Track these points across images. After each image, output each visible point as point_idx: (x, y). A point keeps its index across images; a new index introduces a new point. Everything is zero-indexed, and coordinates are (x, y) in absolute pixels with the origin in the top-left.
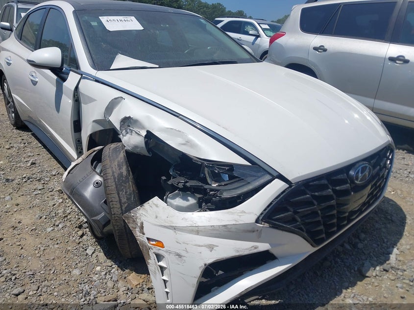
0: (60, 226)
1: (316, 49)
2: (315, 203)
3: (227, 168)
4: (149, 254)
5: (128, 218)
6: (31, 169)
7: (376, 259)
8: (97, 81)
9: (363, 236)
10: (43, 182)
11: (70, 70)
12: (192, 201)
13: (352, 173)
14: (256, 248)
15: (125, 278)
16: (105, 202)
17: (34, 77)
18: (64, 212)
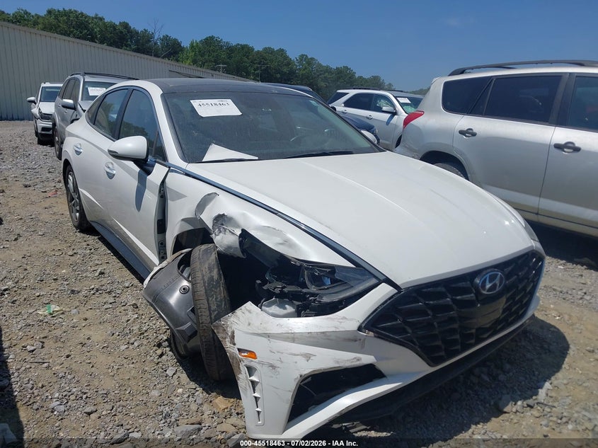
0: (136, 344)
1: (462, 132)
2: (429, 312)
3: (328, 270)
4: (239, 368)
5: (217, 327)
6: (100, 280)
7: (519, 393)
8: (188, 174)
9: (508, 366)
10: (114, 295)
11: (156, 162)
12: (290, 309)
13: (477, 281)
14: (358, 360)
15: (211, 402)
16: (193, 310)
17: (110, 169)
18: (140, 329)
